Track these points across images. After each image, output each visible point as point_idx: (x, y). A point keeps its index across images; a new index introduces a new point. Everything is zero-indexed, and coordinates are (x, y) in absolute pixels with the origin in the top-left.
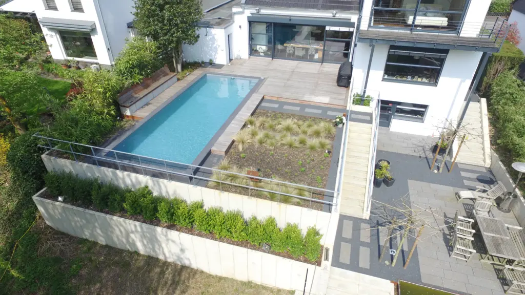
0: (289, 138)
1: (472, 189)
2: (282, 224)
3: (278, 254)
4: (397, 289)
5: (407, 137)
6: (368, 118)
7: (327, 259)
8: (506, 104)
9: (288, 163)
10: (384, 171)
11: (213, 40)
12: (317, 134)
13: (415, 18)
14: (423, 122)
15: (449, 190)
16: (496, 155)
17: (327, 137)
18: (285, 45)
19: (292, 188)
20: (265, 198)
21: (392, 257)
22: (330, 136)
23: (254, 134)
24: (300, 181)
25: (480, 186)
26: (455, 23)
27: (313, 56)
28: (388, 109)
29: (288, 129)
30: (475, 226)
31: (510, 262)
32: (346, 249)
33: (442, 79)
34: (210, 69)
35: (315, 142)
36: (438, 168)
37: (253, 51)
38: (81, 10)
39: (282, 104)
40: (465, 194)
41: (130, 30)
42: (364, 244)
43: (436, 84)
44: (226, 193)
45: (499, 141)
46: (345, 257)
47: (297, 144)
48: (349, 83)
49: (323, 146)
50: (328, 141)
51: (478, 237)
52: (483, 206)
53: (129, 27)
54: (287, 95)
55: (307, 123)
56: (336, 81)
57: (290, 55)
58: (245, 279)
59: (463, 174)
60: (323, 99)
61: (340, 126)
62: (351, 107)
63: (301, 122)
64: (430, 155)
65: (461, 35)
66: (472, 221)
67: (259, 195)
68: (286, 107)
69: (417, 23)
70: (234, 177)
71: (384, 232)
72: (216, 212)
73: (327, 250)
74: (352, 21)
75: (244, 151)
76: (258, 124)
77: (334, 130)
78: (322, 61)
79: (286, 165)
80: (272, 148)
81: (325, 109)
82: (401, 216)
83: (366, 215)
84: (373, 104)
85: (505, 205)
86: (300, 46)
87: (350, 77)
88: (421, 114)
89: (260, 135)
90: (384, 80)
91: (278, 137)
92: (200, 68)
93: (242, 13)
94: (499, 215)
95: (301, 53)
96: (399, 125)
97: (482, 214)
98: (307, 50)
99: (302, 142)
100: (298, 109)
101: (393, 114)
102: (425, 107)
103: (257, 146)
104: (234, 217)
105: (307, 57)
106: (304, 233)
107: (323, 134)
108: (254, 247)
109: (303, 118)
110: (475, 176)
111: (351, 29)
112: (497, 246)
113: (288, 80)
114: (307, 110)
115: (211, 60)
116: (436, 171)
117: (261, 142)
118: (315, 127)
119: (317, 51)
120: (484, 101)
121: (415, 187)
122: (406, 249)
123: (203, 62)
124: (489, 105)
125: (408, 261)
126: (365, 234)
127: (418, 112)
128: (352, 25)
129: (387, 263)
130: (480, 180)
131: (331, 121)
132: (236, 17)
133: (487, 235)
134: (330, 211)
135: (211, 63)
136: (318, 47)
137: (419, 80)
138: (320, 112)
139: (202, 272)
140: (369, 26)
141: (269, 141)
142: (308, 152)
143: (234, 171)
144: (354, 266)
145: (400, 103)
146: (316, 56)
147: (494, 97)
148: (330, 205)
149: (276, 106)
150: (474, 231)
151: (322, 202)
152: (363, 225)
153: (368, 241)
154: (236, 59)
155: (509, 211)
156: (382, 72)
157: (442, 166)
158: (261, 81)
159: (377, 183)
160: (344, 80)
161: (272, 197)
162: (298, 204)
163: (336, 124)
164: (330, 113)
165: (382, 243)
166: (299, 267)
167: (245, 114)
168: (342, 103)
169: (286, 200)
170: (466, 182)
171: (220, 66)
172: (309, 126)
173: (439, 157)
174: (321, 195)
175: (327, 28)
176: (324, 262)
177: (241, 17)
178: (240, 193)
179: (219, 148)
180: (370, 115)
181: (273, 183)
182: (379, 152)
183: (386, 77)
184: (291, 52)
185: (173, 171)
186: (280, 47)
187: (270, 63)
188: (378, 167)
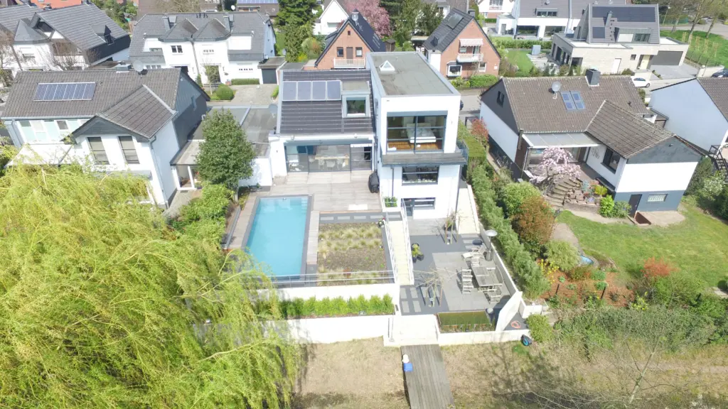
0: (354, 243)
1: (470, 251)
2: (368, 298)
3: (371, 315)
4: (438, 318)
5: (425, 222)
6: (399, 216)
7: (397, 309)
8: (481, 190)
9: (360, 260)
10: (417, 251)
11: (258, 168)
12: (370, 235)
13: (415, 140)
14: (434, 208)
15: (456, 254)
16: (481, 225)
17: (377, 237)
18: (316, 158)
19: (369, 274)
20: (355, 284)
21: (432, 302)
22: (379, 236)
23: (329, 245)
24: (371, 270)
25: (474, 248)
26: (440, 144)
27: (341, 165)
28: (410, 204)
29: (350, 236)
30: (472, 273)
31: (491, 287)
32: (406, 304)
33: (440, 179)
34: (259, 193)
35: (371, 242)
36: (449, 240)
37: (289, 168)
38: (137, 162)
39: (336, 216)
40: (467, 255)
41: (172, 167)
42: (415, 299)
43: (437, 183)
44: (331, 287)
45: (482, 215)
46: (407, 309)
47: (360, 246)
48: (379, 189)
49: (377, 243)
50: (379, 240)
51: (474, 279)
52: (475, 260)
53: (171, 165)
54: (337, 208)
55: (361, 229)
56: (368, 188)
57: (321, 166)
58: (351, 339)
59: (465, 242)
60: (363, 207)
61: (383, 226)
62: (386, 210)
63: (356, 229)
64: (443, 232)
65: (445, 152)
66: (470, 270)
67: (351, 283)
68: (339, 218)
69: (417, 142)
70: (332, 277)
71: (424, 290)
72: (326, 302)
73: (396, 306)
74: (370, 139)
75: (328, 258)
76: (327, 237)
77: (379, 230)
78: (351, 168)
79: (359, 262)
80: (345, 252)
81: (368, 214)
82: (432, 276)
83: (412, 282)
84: (399, 203)
85: (489, 256)
86: (329, 158)
87: (378, 185)
88: (433, 203)
89: (334, 245)
90: (403, 184)
91: (346, 244)
92: (251, 194)
93: (278, 140)
94: (485, 263)
95: (332, 165)
96: (419, 214)
97: (475, 265)
98: (335, 160)
99: (363, 244)
100: (348, 218)
101: (413, 206)
102: (434, 198)
103: (334, 253)
104: (339, 301)
105: (337, 168)
106: (382, 298)
107: (374, 235)
108: (356, 315)
109: (356, 225)
110: (471, 241)
111: (370, 145)
112: (483, 281)
113: (331, 193)
114: (356, 218)
115: (258, 184)
116: (448, 243)
117: (336, 249)
118: (368, 231)
119: (344, 160)
120: (469, 186)
121: (437, 257)
122: (438, 296)
123: (251, 187)
124: (474, 190)
125: (440, 301)
126: (414, 294)
127: (430, 202)
128: (370, 142)
129: (430, 306)
130: (475, 244)
131: (375, 223)
132: (272, 144)
133: (478, 276)
134: (394, 282)
135: (257, 187)
136: (344, 157)
137: (426, 181)
138: (364, 217)
139: (321, 344)
140: (387, 151)
141: (341, 248)
142: (368, 249)
143: (332, 272)
144: (412, 312)
145: (416, 199)
146: (344, 165)
147: (474, 184)
148: (393, 279)
149: (332, 218)
150: (472, 276)
151: (388, 278)
152: (412, 289)
153: (417, 297)
154: (276, 177)
155: (491, 260)
156: (401, 180)
157: (451, 238)
158: (310, 199)
159: (414, 261)
160: (374, 187)
161: (360, 282)
162: (376, 283)
163: (380, 226)
164: (372, 217)
165: (424, 296)
166: (383, 319)
167: (314, 231)
168: (378, 207)
169: (368, 282)
170: (467, 247)
171: (267, 188)
172: (363, 231)
173: (448, 232)
174: (387, 274)
175: (352, 146)
176: (396, 312)
177: (277, 143)
178: (339, 285)
179: (312, 259)
180: (399, 213)
181: (356, 274)
182: (411, 238)
183: (404, 182)
184: (323, 164)
185: (294, 281)
186: (311, 160)
187: (308, 178)
188: (413, 249)
